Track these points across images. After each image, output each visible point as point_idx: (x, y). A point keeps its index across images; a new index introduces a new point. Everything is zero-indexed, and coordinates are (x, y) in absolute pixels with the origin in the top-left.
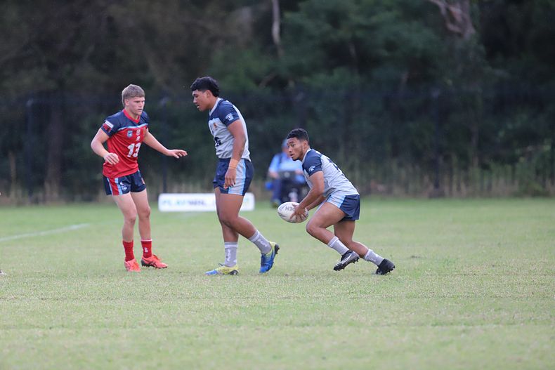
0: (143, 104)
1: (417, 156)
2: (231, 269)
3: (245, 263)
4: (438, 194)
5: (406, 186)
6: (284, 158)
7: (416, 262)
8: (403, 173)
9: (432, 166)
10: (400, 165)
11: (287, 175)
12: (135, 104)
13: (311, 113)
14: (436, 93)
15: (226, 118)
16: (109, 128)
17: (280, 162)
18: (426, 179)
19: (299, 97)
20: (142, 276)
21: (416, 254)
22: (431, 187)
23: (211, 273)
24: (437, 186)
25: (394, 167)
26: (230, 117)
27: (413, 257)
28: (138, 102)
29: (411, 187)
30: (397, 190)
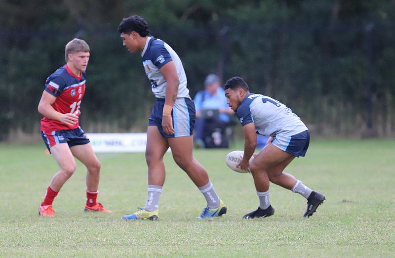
0: (87, 59)
1: (349, 93)
2: (151, 214)
3: (165, 208)
4: (371, 134)
5: (337, 125)
6: (207, 96)
7: (348, 207)
8: (334, 111)
9: (365, 105)
10: (331, 103)
11: (210, 114)
12: (80, 59)
13: (236, 47)
14: (369, 27)
15: (157, 60)
16: (54, 90)
17: (203, 100)
18: (359, 118)
19: (223, 31)
20: (56, 221)
21: (348, 198)
22: (364, 127)
23: (129, 218)
24: (370, 125)
25: (325, 106)
26: (161, 59)
27: (344, 201)
28: (82, 57)
29: (343, 127)
30: (327, 130)
